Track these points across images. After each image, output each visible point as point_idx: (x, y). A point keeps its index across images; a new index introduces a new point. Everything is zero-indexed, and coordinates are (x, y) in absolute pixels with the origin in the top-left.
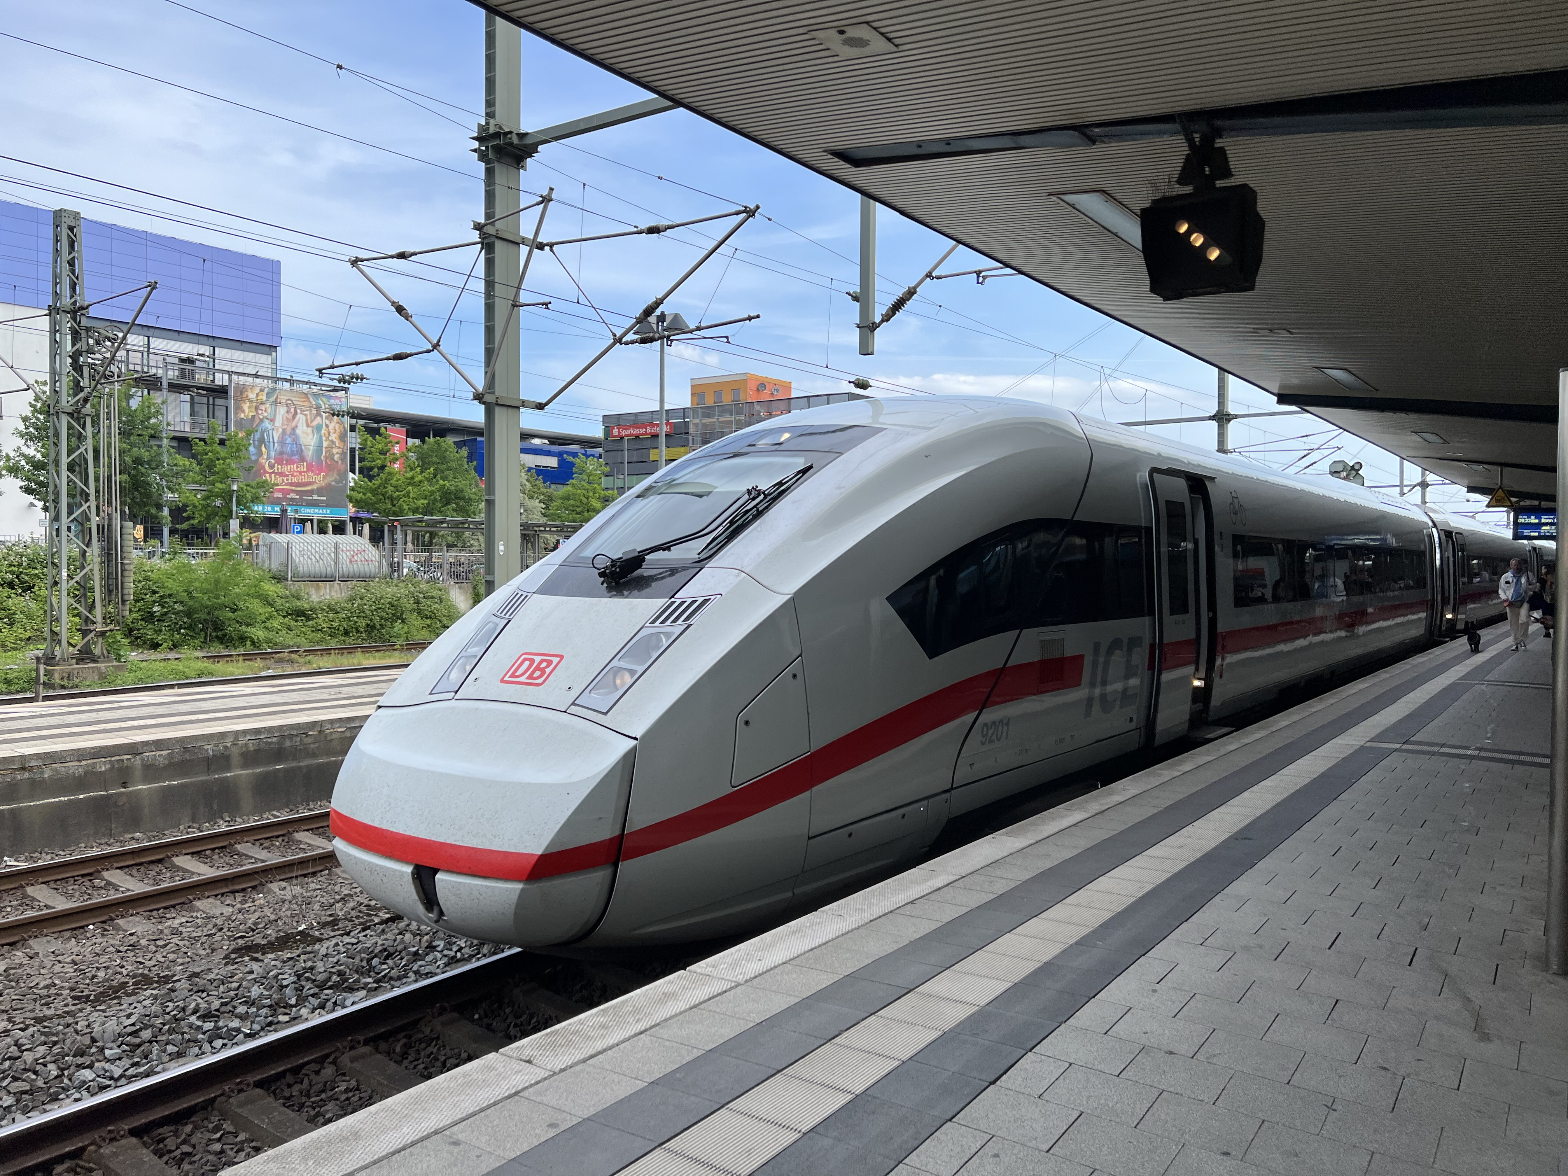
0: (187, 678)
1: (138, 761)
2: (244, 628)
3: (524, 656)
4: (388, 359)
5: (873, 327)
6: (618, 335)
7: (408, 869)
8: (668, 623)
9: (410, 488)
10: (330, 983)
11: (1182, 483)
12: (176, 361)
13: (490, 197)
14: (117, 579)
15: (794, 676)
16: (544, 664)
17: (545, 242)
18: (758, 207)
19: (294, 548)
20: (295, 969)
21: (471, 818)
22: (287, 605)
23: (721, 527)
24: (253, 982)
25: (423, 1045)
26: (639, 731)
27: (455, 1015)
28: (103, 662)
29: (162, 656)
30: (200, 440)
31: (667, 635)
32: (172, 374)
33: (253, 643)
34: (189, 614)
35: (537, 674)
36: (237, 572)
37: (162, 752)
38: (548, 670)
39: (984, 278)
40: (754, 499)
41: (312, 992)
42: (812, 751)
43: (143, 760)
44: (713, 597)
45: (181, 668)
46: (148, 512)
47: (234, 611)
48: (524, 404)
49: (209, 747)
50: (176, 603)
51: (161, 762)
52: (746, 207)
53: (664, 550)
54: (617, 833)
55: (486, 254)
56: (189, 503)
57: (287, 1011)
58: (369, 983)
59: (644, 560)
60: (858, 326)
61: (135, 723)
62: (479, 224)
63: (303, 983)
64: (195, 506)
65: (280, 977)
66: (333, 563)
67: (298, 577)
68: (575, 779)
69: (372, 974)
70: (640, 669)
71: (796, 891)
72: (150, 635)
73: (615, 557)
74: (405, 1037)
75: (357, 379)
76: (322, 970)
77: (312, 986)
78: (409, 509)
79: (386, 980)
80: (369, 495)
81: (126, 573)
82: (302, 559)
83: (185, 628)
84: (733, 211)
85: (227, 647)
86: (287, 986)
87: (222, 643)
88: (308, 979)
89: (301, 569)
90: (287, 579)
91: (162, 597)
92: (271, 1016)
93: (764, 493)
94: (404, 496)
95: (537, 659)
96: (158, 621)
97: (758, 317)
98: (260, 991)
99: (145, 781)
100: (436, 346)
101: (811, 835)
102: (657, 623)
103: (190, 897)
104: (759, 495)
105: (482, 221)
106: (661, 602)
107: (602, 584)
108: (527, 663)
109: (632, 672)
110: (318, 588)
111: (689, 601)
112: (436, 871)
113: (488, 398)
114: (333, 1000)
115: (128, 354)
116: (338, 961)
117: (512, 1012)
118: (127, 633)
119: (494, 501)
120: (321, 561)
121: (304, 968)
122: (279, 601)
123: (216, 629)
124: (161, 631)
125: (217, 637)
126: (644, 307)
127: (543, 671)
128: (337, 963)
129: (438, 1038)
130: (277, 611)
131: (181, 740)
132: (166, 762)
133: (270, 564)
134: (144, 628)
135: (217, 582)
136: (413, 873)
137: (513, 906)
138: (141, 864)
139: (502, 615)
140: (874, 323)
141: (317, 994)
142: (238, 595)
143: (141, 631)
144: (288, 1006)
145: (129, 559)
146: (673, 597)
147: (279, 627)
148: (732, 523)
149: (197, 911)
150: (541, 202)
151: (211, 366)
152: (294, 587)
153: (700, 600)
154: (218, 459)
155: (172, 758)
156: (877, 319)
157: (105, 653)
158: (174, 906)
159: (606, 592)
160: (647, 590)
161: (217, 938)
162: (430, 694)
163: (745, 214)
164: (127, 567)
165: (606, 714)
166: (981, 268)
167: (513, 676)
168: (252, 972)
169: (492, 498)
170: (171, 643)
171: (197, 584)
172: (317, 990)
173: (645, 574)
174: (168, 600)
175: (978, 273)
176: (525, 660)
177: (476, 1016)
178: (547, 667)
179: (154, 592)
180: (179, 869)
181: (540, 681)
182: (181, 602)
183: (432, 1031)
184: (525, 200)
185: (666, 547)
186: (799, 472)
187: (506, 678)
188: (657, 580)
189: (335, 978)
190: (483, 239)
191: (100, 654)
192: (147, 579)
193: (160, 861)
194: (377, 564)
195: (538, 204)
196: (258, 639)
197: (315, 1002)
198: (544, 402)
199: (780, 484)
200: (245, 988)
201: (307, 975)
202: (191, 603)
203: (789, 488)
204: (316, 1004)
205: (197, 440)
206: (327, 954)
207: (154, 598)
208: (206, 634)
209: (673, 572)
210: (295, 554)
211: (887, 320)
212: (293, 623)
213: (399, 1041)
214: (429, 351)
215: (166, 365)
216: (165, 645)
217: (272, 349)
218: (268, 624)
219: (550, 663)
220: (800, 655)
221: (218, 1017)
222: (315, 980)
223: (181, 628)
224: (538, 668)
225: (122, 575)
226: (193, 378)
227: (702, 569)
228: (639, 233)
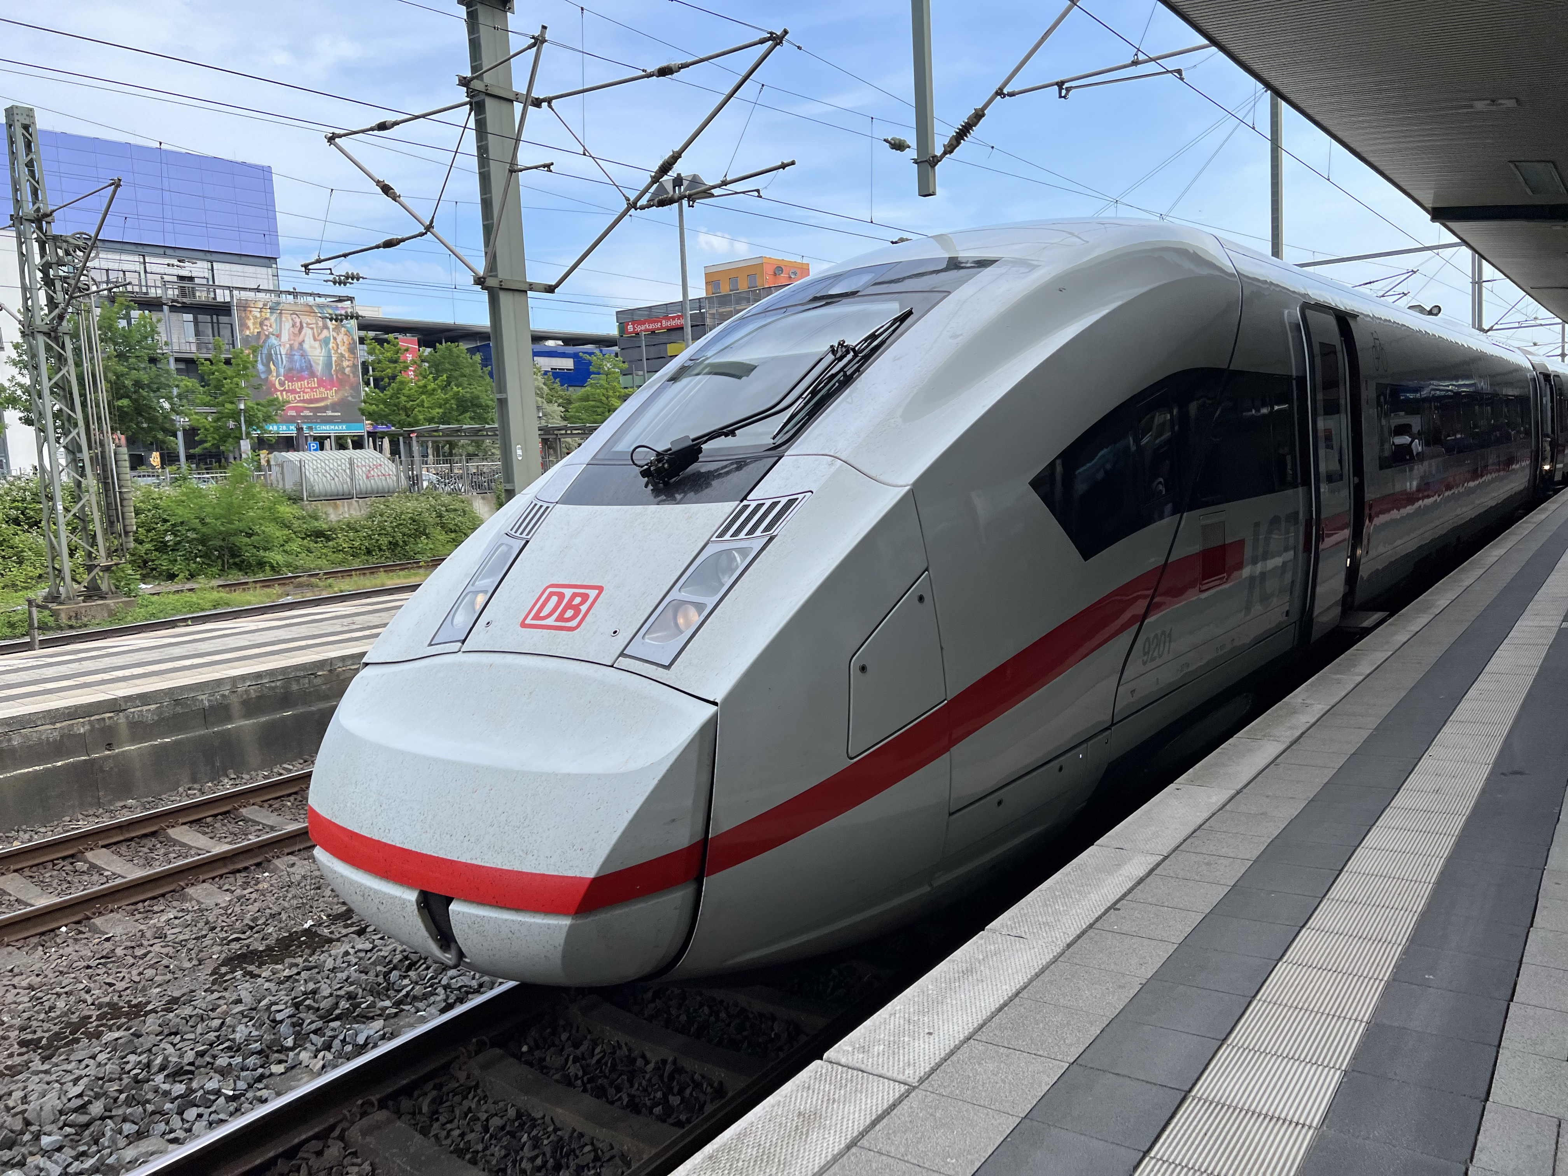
0: (203, 610)
1: (121, 719)
2: (262, 553)
3: (550, 590)
4: (378, 247)
5: (934, 161)
6: (632, 199)
7: (411, 896)
8: (742, 535)
9: (424, 397)
10: (338, 1012)
11: (1332, 321)
12: (175, 279)
13: (475, 45)
14: (117, 509)
15: (921, 599)
16: (578, 600)
17: (541, 97)
18: (786, 32)
19: (307, 466)
20: (293, 994)
21: (492, 825)
22: (305, 526)
23: (801, 400)
24: (239, 1016)
25: (458, 1098)
26: (719, 692)
27: (498, 1051)
28: (111, 598)
29: (179, 587)
30: (206, 360)
31: (743, 552)
32: (172, 293)
33: (272, 568)
34: (203, 541)
35: (569, 613)
36: (249, 495)
37: (149, 707)
38: (584, 608)
39: (1068, 90)
40: (840, 359)
41: (313, 1027)
42: (949, 699)
43: (127, 717)
44: (800, 496)
45: (195, 599)
46: (155, 437)
47: (249, 535)
48: (532, 287)
49: (203, 697)
50: (188, 530)
51: (150, 718)
52: (771, 33)
53: (726, 435)
54: (699, 837)
55: (476, 115)
56: (200, 426)
57: (282, 1057)
58: (387, 1008)
59: (700, 450)
60: (916, 161)
61: (120, 673)
62: (465, 78)
63: (302, 1015)
64: (206, 429)
65: (274, 1008)
66: (348, 480)
67: (314, 497)
68: (633, 766)
69: (391, 993)
70: (711, 602)
71: (936, 883)
72: (165, 565)
73: (660, 449)
74: (434, 1088)
75: (353, 279)
76: (326, 993)
77: (314, 1018)
78: (425, 419)
79: (409, 1000)
80: (382, 406)
81: (125, 503)
82: (316, 477)
83: (201, 557)
84: (757, 39)
85: (246, 573)
86: (281, 1022)
87: (240, 570)
88: (309, 1008)
89: (316, 488)
90: (302, 499)
91: (174, 525)
92: (262, 1066)
93: (853, 350)
94: (418, 405)
95: (569, 593)
96: (171, 550)
97: (793, 163)
98: (247, 1031)
99: (133, 740)
100: (429, 228)
101: (951, 811)
102: (727, 536)
103: (182, 884)
104: (848, 352)
105: (469, 74)
106: (728, 508)
107: (646, 486)
108: (554, 599)
109: (699, 607)
110: (336, 507)
111: (768, 503)
112: (449, 900)
113: (491, 282)
114: (341, 1037)
115: (125, 275)
116: (348, 978)
117: (569, 1039)
118: (142, 565)
119: (506, 400)
120: (336, 479)
121: (305, 993)
122: (296, 524)
123: (233, 555)
124: (176, 561)
125: (235, 564)
126: (660, 163)
127: (577, 610)
128: (346, 980)
129: (477, 1086)
130: (295, 533)
131: (171, 691)
132: (156, 718)
133: (284, 484)
134: (159, 559)
135: (230, 505)
136: (418, 903)
137: (560, 949)
138: (131, 839)
139: (518, 534)
140: (934, 157)
141: (320, 1029)
142: (252, 519)
143: (156, 562)
144: (284, 1050)
145: (127, 487)
146: (745, 498)
147: (298, 550)
148: (814, 393)
149: (191, 900)
150: (533, 45)
151: (211, 283)
152: (310, 507)
153: (784, 501)
154: (225, 379)
155: (161, 714)
156: (938, 152)
157: (114, 589)
158: (163, 895)
159: (652, 498)
160: (707, 491)
161: (207, 942)
162: (430, 645)
163: (771, 42)
164: (125, 496)
165: (668, 667)
166: (1062, 79)
167: (536, 618)
168: (239, 1001)
169: (504, 396)
170: (187, 573)
171: (209, 510)
172: (320, 1024)
173: (703, 470)
174: (180, 528)
175: (1060, 85)
176: (551, 594)
177: (525, 1049)
178: (582, 603)
179: (165, 521)
180: (176, 842)
181: (573, 623)
182: (194, 530)
183: (468, 1077)
184: (516, 43)
185: (728, 431)
186: (895, 321)
187: (528, 621)
188: (720, 476)
189: (344, 1004)
190: (471, 97)
191: (107, 590)
192: (156, 507)
193: (153, 834)
194: (395, 478)
195: (530, 47)
196: (277, 563)
197: (318, 1040)
198: (553, 283)
199: (873, 337)
200: (229, 1026)
201: (307, 1002)
202: (204, 530)
203: (883, 342)
204: (319, 1045)
205: (203, 361)
206: (334, 968)
207: (165, 528)
208: (223, 561)
209: (741, 464)
210: (309, 472)
211: (951, 152)
212: (312, 545)
213: (426, 1094)
214: (422, 234)
215: (165, 283)
216: (181, 575)
217: (272, 261)
218: (287, 548)
219: (585, 597)
220: (927, 570)
221: (192, 1073)
222: (318, 1009)
223: (196, 557)
224: (569, 606)
225: (121, 505)
226: (194, 297)
227: (780, 458)
228: (648, 77)
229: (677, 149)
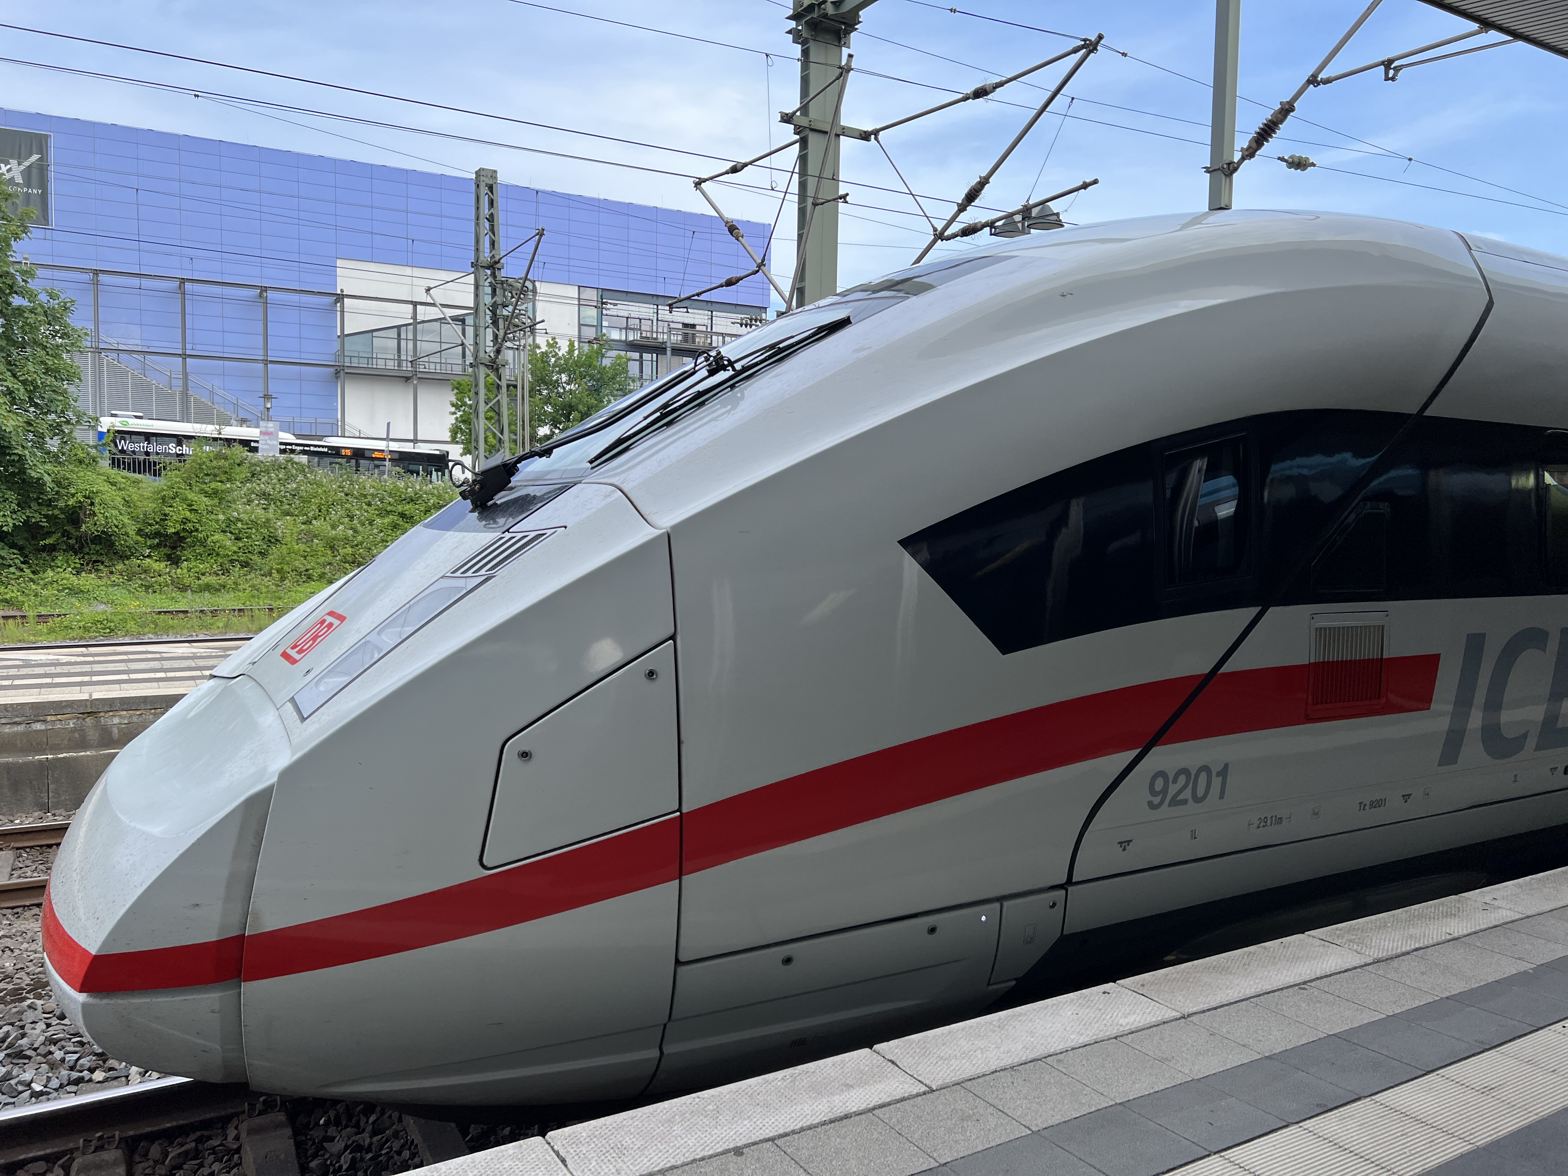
4: (721, 286)
5: (1231, 169)
6: (939, 230)
8: (472, 571)
12: (680, 326)
15: (650, 675)
17: (869, 130)
18: (1100, 37)
27: (279, 1118)
31: (456, 592)
32: (676, 339)
39: (1397, 69)
42: (685, 809)
52: (1085, 40)
54: (232, 932)
59: (513, 472)
60: (1208, 170)
62: (791, 115)
70: (387, 648)
74: (197, 1139)
84: (1070, 48)
97: (1095, 182)
101: (682, 960)
102: (461, 571)
104: (725, 366)
105: (796, 111)
106: (489, 539)
107: (470, 510)
111: (519, 537)
115: (640, 322)
126: (968, 190)
129: (237, 1150)
140: (1230, 163)
146: (508, 530)
150: (841, 75)
151: (709, 330)
163: (1085, 50)
166: (1395, 56)
175: (1390, 63)
185: (542, 451)
186: (820, 329)
190: (800, 136)
195: (837, 78)
211: (1252, 156)
214: (755, 273)
215: (670, 329)
217: (763, 310)
220: (671, 638)
226: (694, 342)
228: (964, 101)
229: (983, 175)
